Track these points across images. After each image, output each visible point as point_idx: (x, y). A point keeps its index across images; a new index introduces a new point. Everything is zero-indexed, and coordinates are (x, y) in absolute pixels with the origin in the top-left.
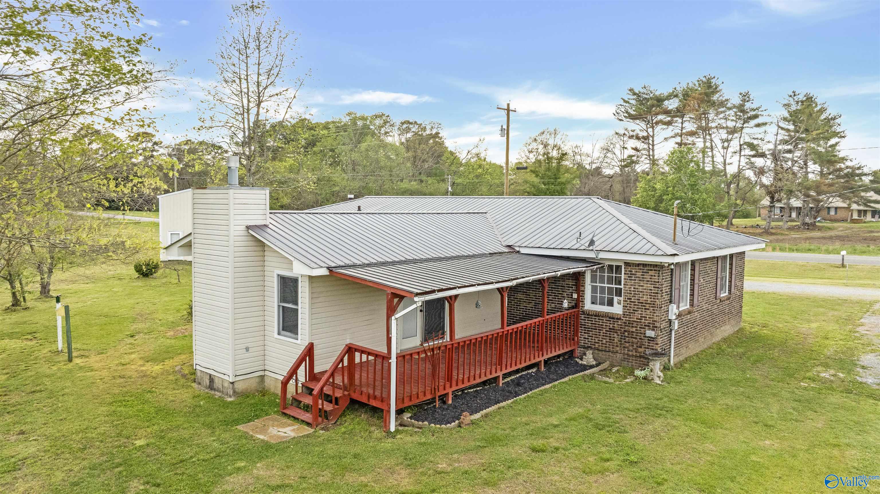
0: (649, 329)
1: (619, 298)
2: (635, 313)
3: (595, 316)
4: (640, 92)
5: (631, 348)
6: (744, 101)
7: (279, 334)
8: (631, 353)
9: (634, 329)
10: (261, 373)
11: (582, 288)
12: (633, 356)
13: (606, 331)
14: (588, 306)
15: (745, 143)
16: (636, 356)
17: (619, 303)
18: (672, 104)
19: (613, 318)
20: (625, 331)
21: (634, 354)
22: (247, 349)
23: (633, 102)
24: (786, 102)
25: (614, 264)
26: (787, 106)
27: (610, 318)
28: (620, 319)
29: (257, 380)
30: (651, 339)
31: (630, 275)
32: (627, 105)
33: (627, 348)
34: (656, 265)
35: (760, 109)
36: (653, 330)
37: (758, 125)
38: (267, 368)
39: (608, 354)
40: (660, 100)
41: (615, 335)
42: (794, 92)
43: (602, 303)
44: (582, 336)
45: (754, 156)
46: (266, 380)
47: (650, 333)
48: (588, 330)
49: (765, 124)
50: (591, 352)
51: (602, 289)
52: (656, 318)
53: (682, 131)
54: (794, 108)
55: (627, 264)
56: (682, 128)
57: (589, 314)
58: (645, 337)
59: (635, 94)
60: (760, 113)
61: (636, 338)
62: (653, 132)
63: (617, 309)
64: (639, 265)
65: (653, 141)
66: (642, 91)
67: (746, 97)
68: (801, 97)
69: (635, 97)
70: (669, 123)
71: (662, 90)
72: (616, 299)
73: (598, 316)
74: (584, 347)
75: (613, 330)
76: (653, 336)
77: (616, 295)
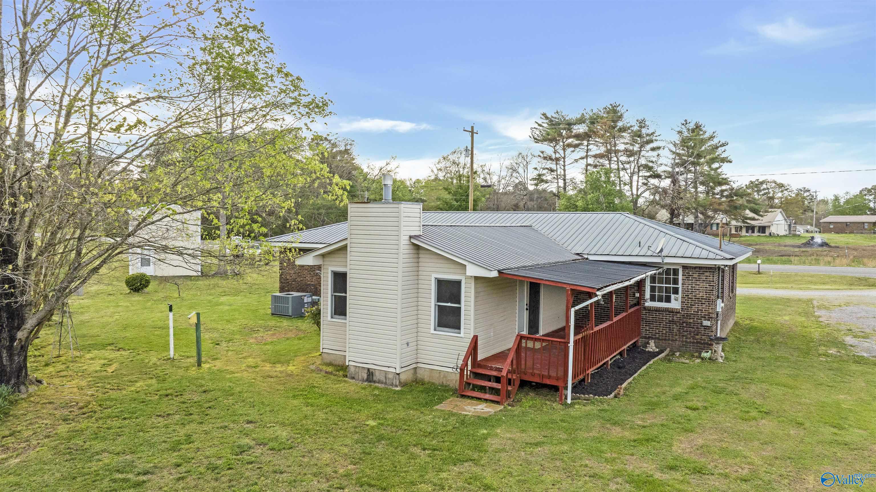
0: (705, 320)
1: (676, 295)
2: (692, 307)
3: (656, 311)
4: (552, 117)
5: (689, 336)
6: (641, 127)
7: (435, 330)
8: (688, 340)
9: (691, 321)
10: (414, 366)
11: (643, 289)
12: (690, 342)
13: (666, 323)
14: (649, 304)
15: (642, 165)
16: (693, 343)
17: (676, 300)
18: (581, 129)
19: (673, 312)
20: (683, 322)
21: (692, 340)
22: (408, 344)
23: (545, 125)
24: (679, 129)
25: (672, 267)
26: (680, 132)
27: (670, 312)
28: (679, 312)
29: (412, 371)
30: (707, 328)
31: (687, 277)
32: (541, 128)
33: (685, 336)
34: (711, 268)
35: (655, 135)
36: (709, 320)
37: (653, 149)
38: (419, 360)
39: (667, 342)
40: (570, 125)
41: (674, 327)
42: (686, 121)
43: (660, 300)
44: (645, 330)
45: (650, 176)
46: (418, 372)
47: (707, 323)
48: (649, 323)
49: (659, 148)
50: (653, 341)
51: (660, 288)
52: (711, 311)
53: (587, 153)
54: (686, 134)
55: (685, 267)
56: (587, 150)
57: (650, 310)
58: (702, 326)
59: (547, 118)
60: (654, 138)
61: (693, 328)
62: (564, 154)
63: (675, 304)
64: (695, 268)
65: (564, 162)
66: (554, 116)
67: (642, 124)
68: (692, 126)
69: (547, 121)
70: (576, 146)
71: (572, 115)
72: (673, 296)
73: (659, 311)
74: (645, 338)
75: (672, 322)
76: (709, 325)
77: (673, 293)
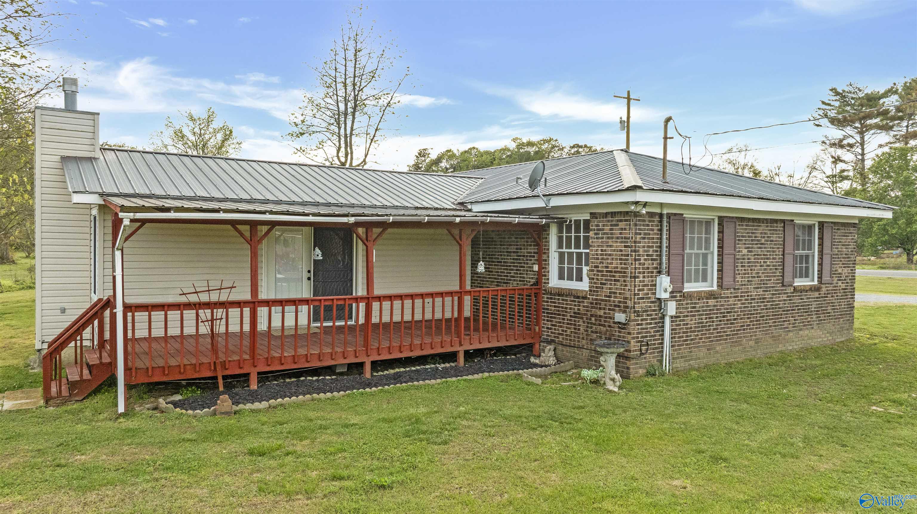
0: (619, 311)
1: (588, 268)
2: (603, 288)
3: (559, 295)
9: (602, 313)
11: (544, 257)
13: (571, 316)
14: (554, 281)
17: (587, 275)
18: (890, 103)
19: (578, 297)
20: (592, 316)
22: (63, 311)
23: (836, 103)
25: (582, 218)
28: (586, 298)
30: (622, 326)
32: (828, 107)
33: (594, 340)
34: (627, 213)
36: (624, 312)
39: (572, 350)
41: (581, 323)
43: (569, 278)
44: (545, 325)
47: (620, 317)
48: (551, 316)
50: (552, 347)
51: (570, 256)
52: (626, 294)
55: (593, 215)
57: (561, 293)
58: (615, 323)
59: (837, 93)
61: (604, 326)
62: (863, 138)
63: (584, 286)
64: (606, 215)
65: (863, 151)
69: (838, 97)
70: (886, 128)
72: (584, 270)
73: (562, 295)
74: (545, 341)
75: (577, 315)
76: (623, 321)
77: (585, 266)
